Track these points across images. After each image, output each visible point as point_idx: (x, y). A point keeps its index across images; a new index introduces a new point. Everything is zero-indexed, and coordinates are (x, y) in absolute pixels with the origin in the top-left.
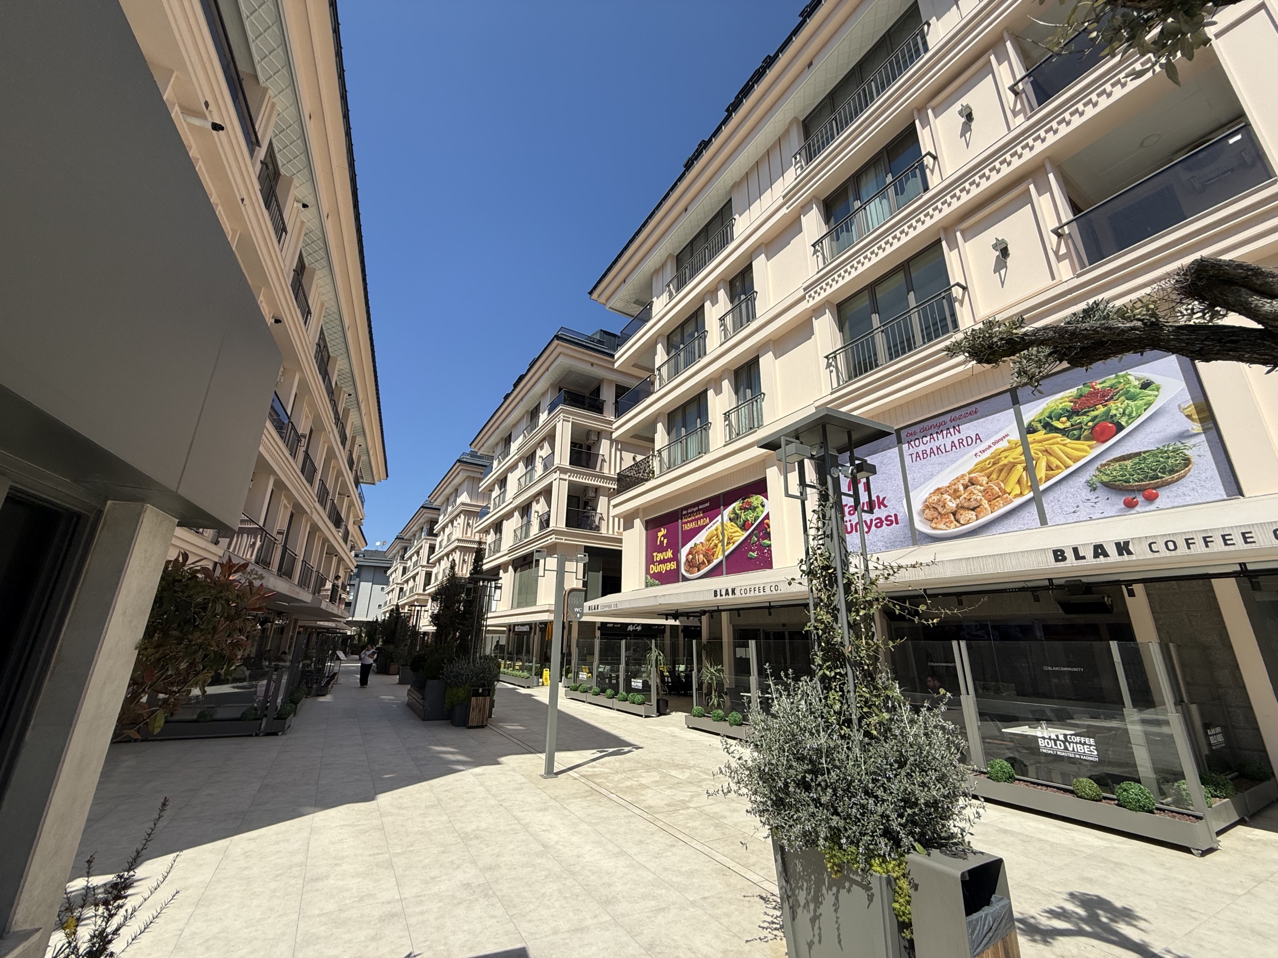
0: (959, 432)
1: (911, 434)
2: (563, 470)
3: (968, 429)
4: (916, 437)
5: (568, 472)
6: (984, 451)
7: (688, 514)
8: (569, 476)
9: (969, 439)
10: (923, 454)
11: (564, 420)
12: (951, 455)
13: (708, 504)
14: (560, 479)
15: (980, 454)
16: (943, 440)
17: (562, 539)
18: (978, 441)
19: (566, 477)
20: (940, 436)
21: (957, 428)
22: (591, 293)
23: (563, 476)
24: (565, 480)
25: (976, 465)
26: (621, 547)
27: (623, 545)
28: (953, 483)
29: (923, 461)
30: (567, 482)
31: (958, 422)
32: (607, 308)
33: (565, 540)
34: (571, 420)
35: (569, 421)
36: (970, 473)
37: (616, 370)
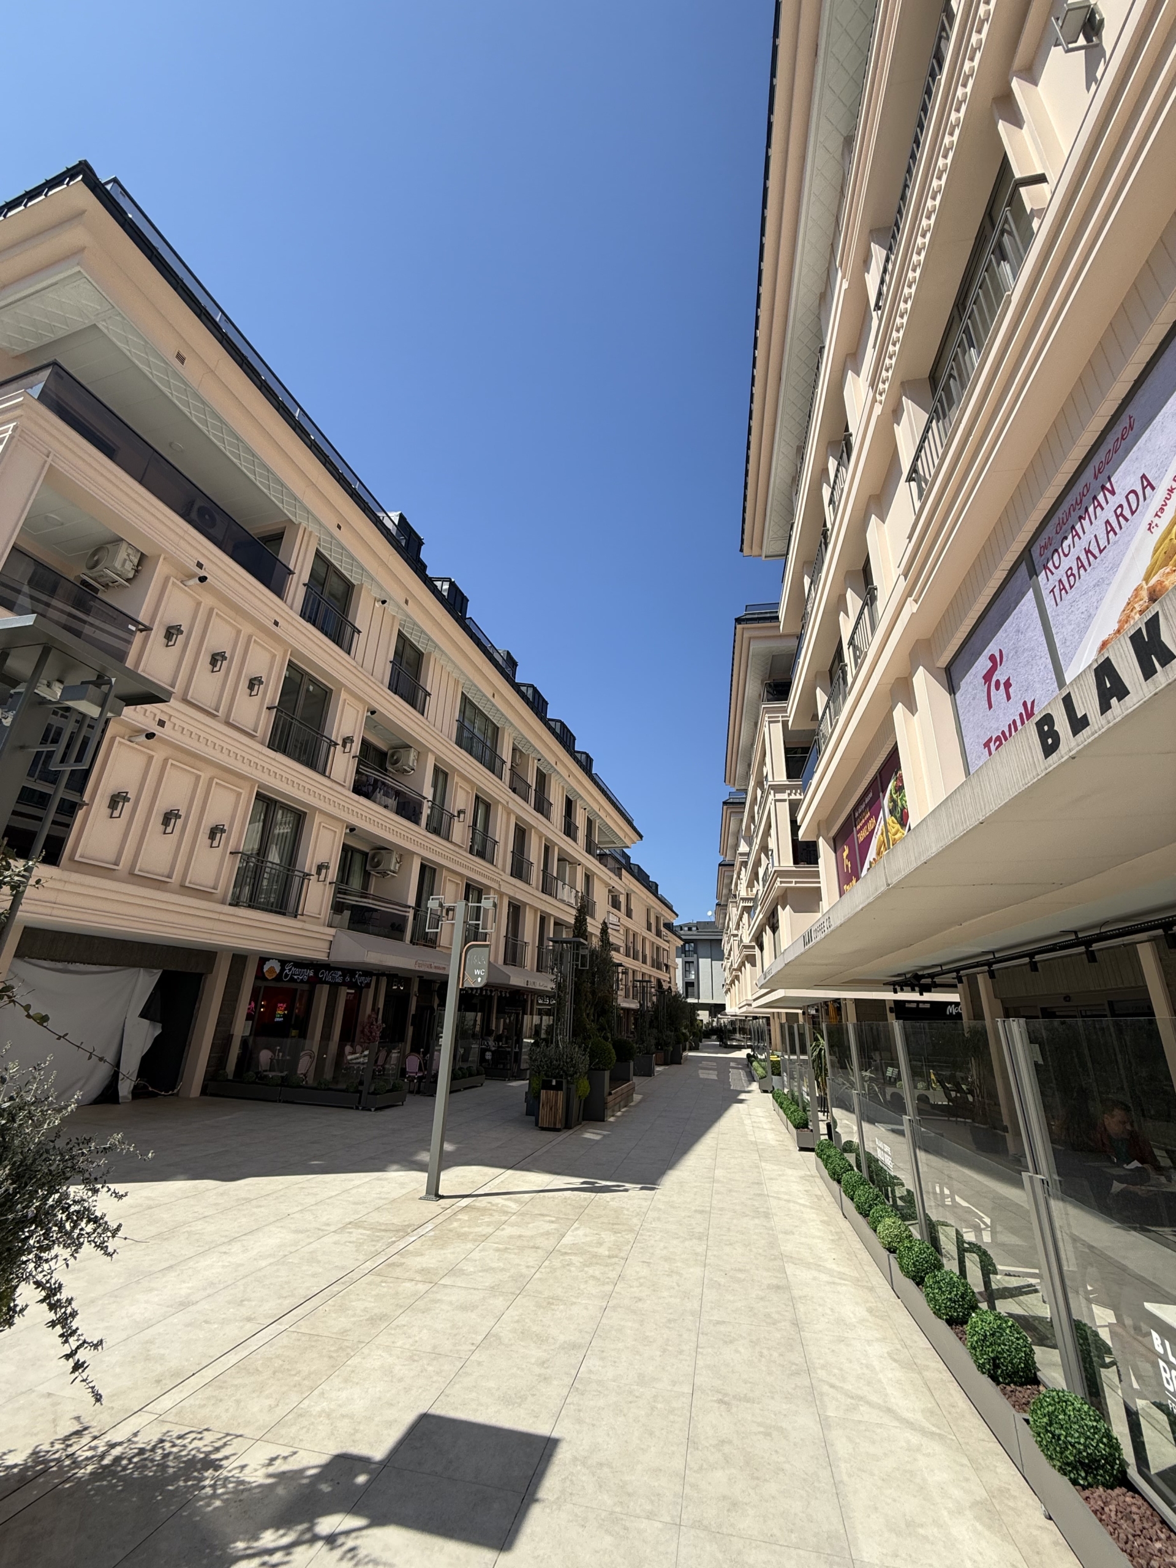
0: (1113, 493)
1: (1045, 547)
2: (779, 789)
3: (1125, 478)
4: (1052, 549)
5: (786, 789)
6: (1162, 510)
7: (860, 815)
8: (789, 795)
9: (1132, 497)
10: (1068, 577)
11: (770, 722)
12: (1110, 553)
13: (871, 795)
14: (776, 801)
15: (1156, 520)
16: (1092, 529)
17: (791, 882)
18: (1148, 490)
19: (785, 796)
20: (1086, 523)
21: (1108, 486)
22: (741, 550)
23: (779, 796)
24: (784, 800)
25: (1156, 551)
26: (819, 882)
27: (821, 880)
28: (1124, 618)
29: (1072, 593)
30: (787, 803)
31: (1106, 473)
32: (763, 558)
33: (796, 882)
34: (780, 719)
35: (778, 721)
36: (1147, 579)
37: (781, 636)
